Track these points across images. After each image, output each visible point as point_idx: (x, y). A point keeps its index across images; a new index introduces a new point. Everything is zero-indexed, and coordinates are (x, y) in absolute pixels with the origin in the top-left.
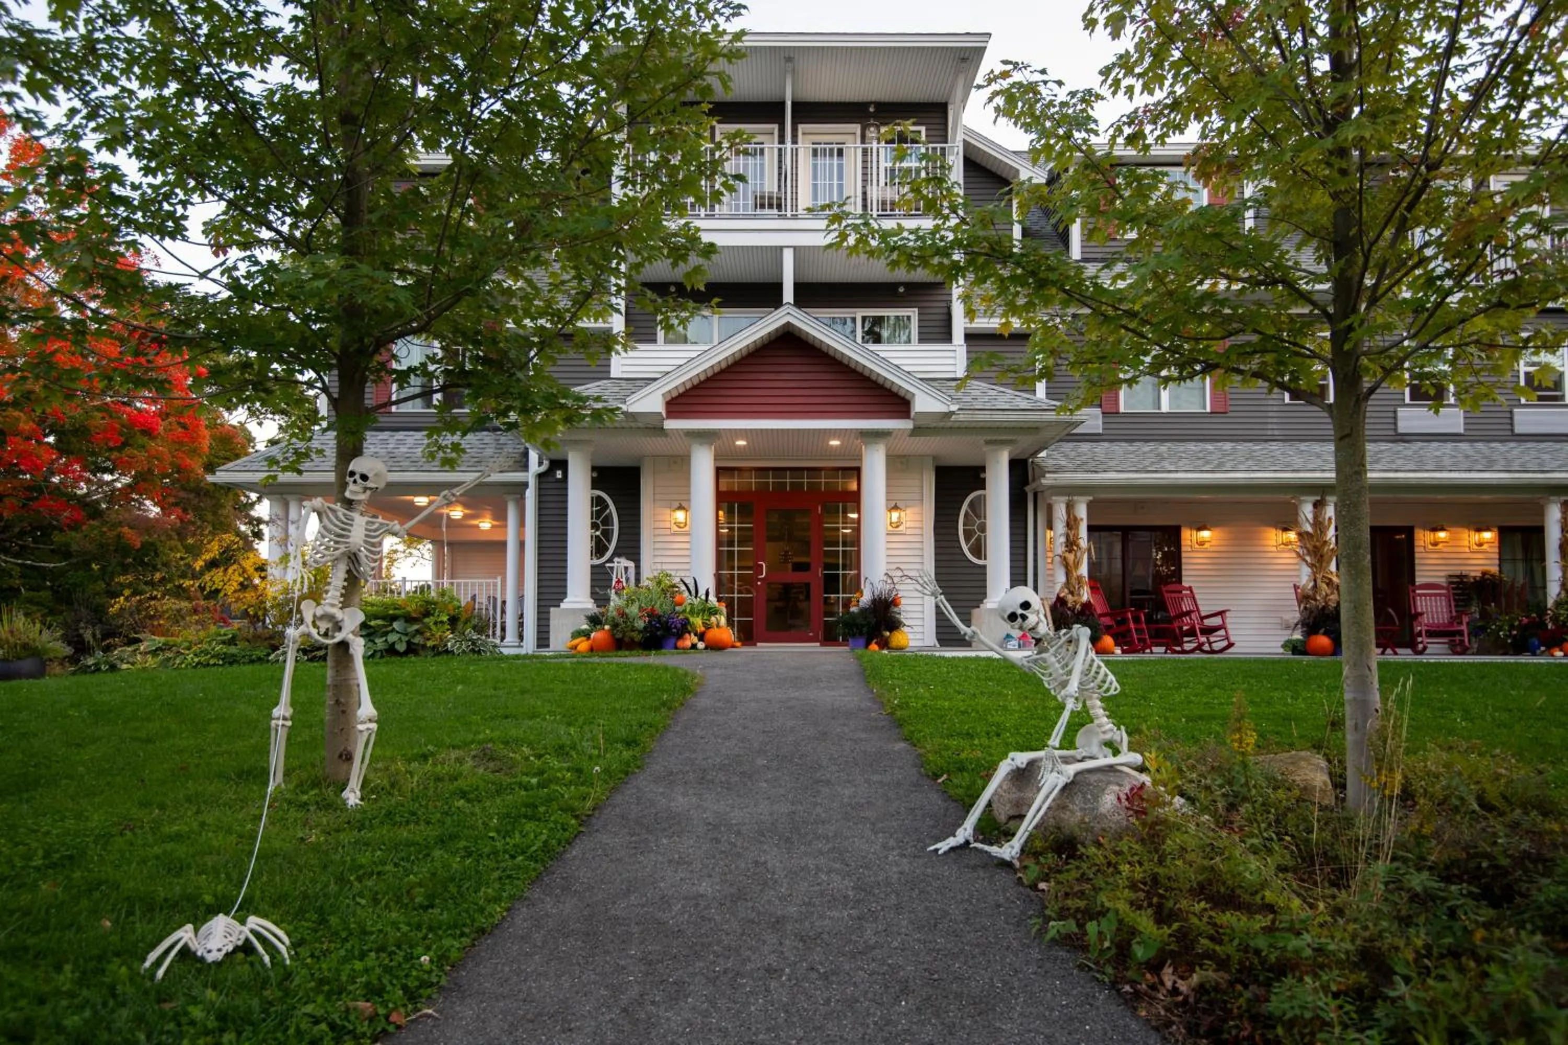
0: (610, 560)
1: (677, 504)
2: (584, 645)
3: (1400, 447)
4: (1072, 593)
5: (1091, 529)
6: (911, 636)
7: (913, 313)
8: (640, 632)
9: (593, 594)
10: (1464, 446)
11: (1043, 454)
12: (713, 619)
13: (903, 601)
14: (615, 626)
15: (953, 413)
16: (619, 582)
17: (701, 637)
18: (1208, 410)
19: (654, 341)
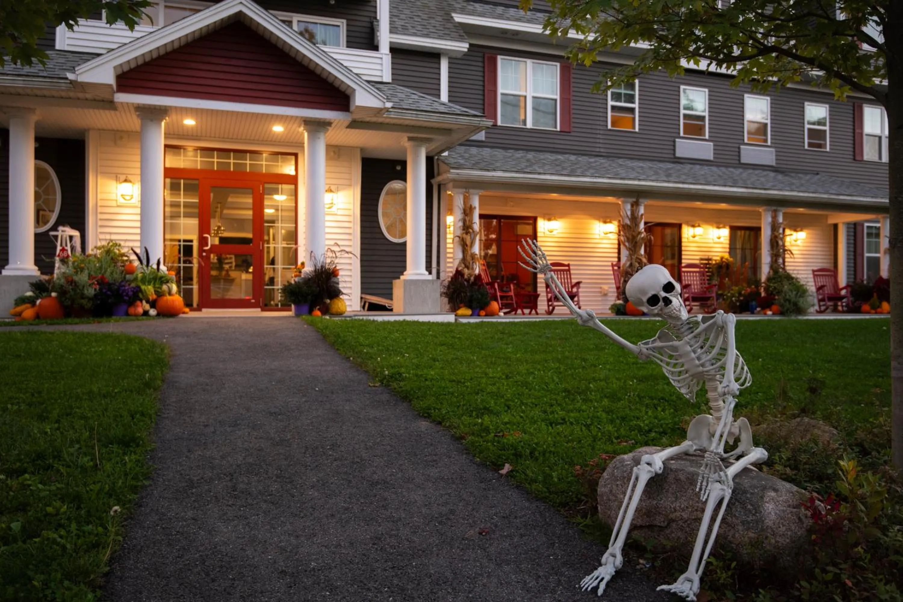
0: (54, 228)
1: (123, 177)
2: (28, 312)
3: (678, 167)
4: (468, 268)
5: (481, 216)
6: (348, 303)
7: (342, 23)
8: (90, 299)
9: (38, 262)
10: (714, 169)
11: (446, 154)
12: (165, 287)
13: (341, 273)
14: (62, 292)
15: (387, 110)
16: (63, 250)
17: (153, 304)
18: (558, 129)
19: (100, 19)
